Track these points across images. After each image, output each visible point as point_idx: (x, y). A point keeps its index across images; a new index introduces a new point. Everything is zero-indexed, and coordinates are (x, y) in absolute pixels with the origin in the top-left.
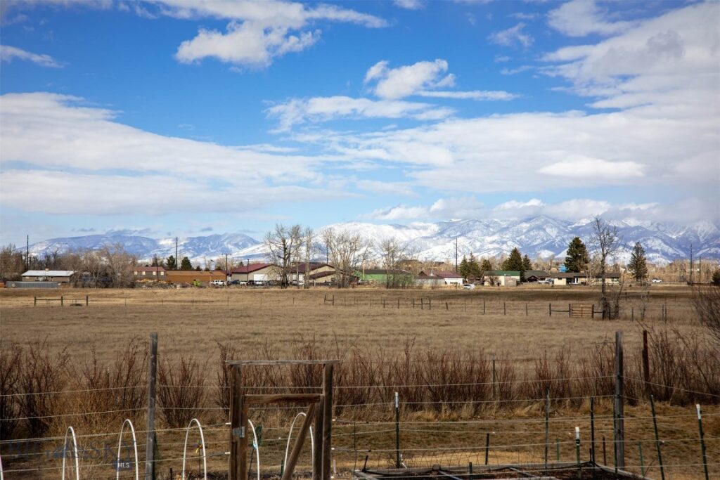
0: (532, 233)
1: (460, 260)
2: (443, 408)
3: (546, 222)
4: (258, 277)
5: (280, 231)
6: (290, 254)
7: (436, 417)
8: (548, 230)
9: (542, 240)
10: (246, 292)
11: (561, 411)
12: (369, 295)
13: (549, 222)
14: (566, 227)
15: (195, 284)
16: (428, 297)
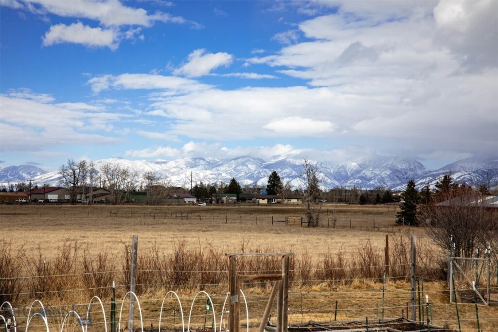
0: (239, 168)
1: (194, 185)
3: (248, 161)
4: (52, 197)
5: (71, 164)
6: (78, 181)
7: (263, 291)
8: (249, 166)
9: (245, 172)
10: (48, 207)
11: (340, 287)
12: (139, 210)
13: (250, 161)
14: (261, 164)
15: (5, 201)
16: (180, 211)
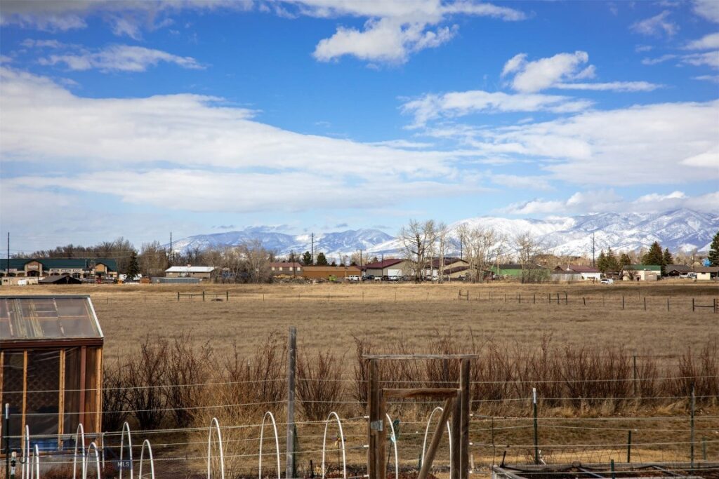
0: (673, 227)
1: (597, 255)
2: (582, 405)
3: (688, 215)
4: (392, 272)
5: (414, 226)
6: (424, 249)
7: (575, 413)
8: (690, 223)
9: (684, 233)
10: (381, 287)
11: (707, 409)
12: (504, 290)
13: (691, 215)
14: (709, 220)
15: (331, 279)
16: (564, 292)
